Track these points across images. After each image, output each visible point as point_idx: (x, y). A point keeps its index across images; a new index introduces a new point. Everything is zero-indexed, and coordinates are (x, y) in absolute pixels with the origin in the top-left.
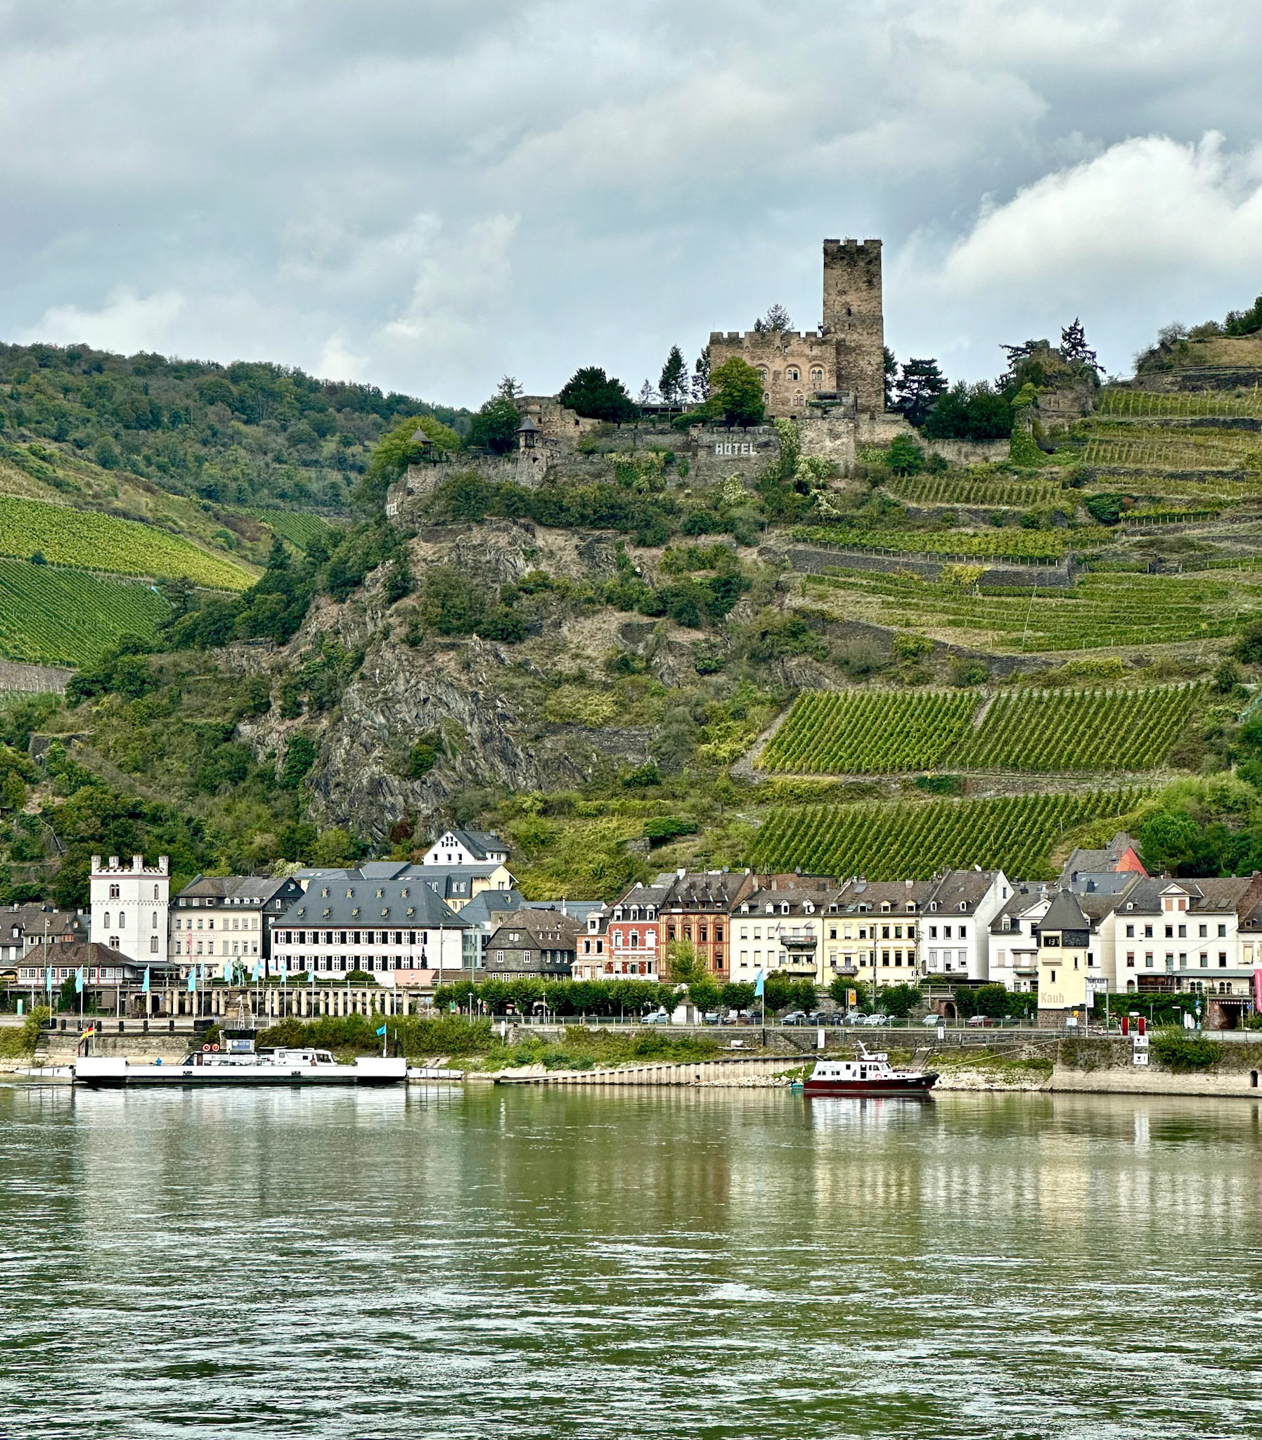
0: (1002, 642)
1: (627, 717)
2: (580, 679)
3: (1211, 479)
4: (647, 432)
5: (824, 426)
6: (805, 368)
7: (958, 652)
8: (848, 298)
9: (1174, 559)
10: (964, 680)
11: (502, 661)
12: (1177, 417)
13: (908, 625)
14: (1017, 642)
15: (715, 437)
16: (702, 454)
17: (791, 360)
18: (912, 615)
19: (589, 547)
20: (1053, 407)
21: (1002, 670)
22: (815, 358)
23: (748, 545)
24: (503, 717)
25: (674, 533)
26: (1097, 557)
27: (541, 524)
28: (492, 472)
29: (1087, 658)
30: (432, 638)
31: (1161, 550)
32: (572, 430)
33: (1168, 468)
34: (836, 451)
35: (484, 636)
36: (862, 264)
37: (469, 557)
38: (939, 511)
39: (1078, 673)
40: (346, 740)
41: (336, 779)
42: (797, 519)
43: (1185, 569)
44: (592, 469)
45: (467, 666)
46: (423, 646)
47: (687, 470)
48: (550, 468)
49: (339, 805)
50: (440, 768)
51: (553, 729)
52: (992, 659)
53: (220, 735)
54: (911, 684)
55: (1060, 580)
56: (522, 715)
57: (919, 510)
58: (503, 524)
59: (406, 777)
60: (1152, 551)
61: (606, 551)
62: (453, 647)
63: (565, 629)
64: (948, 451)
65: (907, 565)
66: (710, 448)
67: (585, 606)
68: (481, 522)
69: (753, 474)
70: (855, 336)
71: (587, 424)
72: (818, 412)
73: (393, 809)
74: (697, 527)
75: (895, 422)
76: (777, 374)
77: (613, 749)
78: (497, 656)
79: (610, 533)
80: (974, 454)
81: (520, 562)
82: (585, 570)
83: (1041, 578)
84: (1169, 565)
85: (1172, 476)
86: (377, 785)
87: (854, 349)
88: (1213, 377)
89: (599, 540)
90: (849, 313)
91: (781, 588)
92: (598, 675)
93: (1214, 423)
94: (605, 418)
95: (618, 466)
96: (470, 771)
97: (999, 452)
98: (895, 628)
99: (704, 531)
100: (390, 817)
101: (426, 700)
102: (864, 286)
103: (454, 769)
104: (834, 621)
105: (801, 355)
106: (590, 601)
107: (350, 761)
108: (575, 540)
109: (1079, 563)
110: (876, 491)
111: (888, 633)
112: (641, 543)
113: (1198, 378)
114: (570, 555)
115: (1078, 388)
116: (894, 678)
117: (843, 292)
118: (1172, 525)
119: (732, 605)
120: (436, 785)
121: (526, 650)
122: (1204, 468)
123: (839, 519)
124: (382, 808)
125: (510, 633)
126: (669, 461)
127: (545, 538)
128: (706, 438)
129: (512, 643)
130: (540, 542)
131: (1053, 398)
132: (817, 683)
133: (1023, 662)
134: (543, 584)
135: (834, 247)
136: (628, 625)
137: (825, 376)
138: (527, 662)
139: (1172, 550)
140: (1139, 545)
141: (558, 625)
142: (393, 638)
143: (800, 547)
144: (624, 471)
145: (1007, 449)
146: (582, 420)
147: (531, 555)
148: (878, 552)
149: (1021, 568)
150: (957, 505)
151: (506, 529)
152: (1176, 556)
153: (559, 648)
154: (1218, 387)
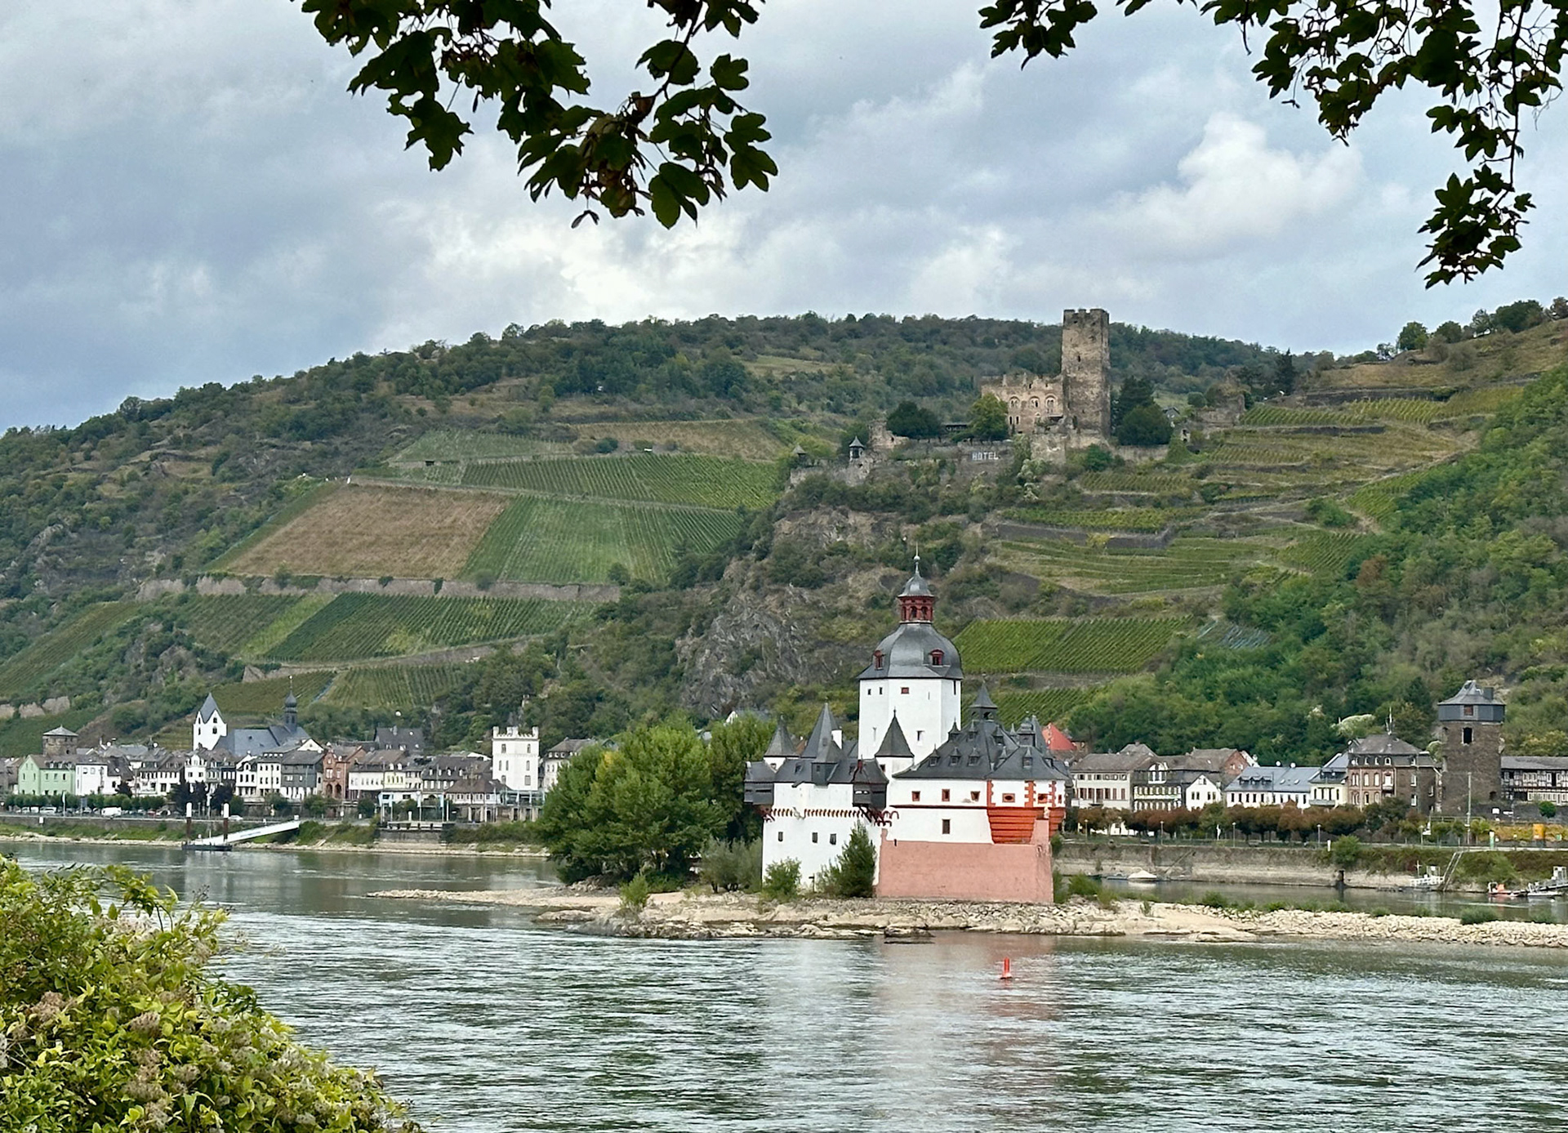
0: (1100, 587)
1: (864, 637)
2: (848, 612)
3: (1284, 471)
4: (936, 445)
5: (1046, 438)
6: (1043, 398)
7: (1073, 594)
8: (1078, 349)
9: (1233, 529)
10: (1073, 612)
11: (804, 601)
12: (1286, 426)
13: (1050, 575)
14: (1108, 587)
15: (972, 448)
16: (964, 459)
17: (1033, 394)
18: (1055, 569)
19: (879, 525)
20: (1213, 420)
21: (1097, 606)
22: (1049, 392)
23: (977, 522)
24: (793, 637)
25: (934, 514)
26: (1188, 528)
27: (853, 509)
28: (835, 474)
29: (1147, 598)
30: (767, 585)
31: (1227, 522)
32: (890, 445)
33: (1261, 464)
34: (1053, 455)
35: (796, 585)
36: (1088, 326)
37: (804, 532)
38: (1102, 496)
39: (1138, 608)
40: (707, 651)
41: (698, 677)
42: (1011, 503)
43: (1240, 535)
44: (896, 471)
45: (782, 605)
46: (762, 591)
47: (954, 471)
48: (873, 470)
49: (694, 693)
50: (755, 670)
51: (819, 645)
52: (1091, 598)
53: (666, 646)
54: (1043, 615)
55: (1154, 544)
56: (804, 636)
57: (1090, 496)
58: (828, 510)
59: (736, 675)
60: (1222, 523)
61: (889, 528)
62: (777, 591)
63: (850, 580)
64: (1127, 454)
65: (1068, 534)
66: (970, 456)
67: (865, 563)
68: (817, 508)
69: (994, 473)
70: (1083, 375)
71: (899, 440)
72: (1042, 430)
73: (725, 696)
74: (946, 511)
75: (1094, 435)
76: (1024, 403)
77: (854, 657)
78: (801, 597)
79: (893, 515)
80: (1145, 455)
81: (833, 535)
82: (873, 539)
83: (1145, 544)
84: (1229, 532)
85: (1262, 469)
86: (718, 681)
87: (1081, 384)
88: (1327, 396)
89: (886, 520)
90: (1079, 359)
91: (984, 551)
92: (860, 610)
93: (1308, 430)
94: (910, 436)
95: (911, 468)
96: (773, 671)
97: (1160, 454)
98: (1041, 578)
99: (951, 513)
100: (723, 701)
101: (757, 626)
102: (1090, 340)
103: (765, 670)
104: (1008, 573)
105: (1040, 390)
106: (869, 560)
107: (708, 665)
108: (872, 520)
109: (1176, 531)
110: (1070, 482)
111: (1037, 581)
112: (910, 522)
113: (1317, 397)
114: (867, 530)
115: (1231, 406)
116: (1034, 611)
117: (1075, 346)
118: (1246, 504)
119: (954, 563)
120: (749, 680)
121: (821, 595)
122: (1282, 464)
123: (1037, 503)
124: (719, 695)
125: (813, 582)
126: (943, 465)
127: (853, 519)
128: (968, 449)
129: (814, 588)
130: (851, 521)
131: (1213, 414)
132: (987, 614)
133: (1108, 600)
134: (843, 550)
135: (1070, 315)
136: (884, 577)
137: (1056, 404)
138: (819, 601)
139: (1234, 523)
140: (1217, 519)
141: (845, 577)
142: (746, 586)
143: (1007, 523)
144: (914, 472)
145: (1166, 451)
146: (895, 438)
147: (842, 530)
148: (1052, 525)
149: (1135, 536)
150: (1115, 492)
151: (829, 513)
152: (1235, 526)
153: (843, 591)
154: (1331, 403)
